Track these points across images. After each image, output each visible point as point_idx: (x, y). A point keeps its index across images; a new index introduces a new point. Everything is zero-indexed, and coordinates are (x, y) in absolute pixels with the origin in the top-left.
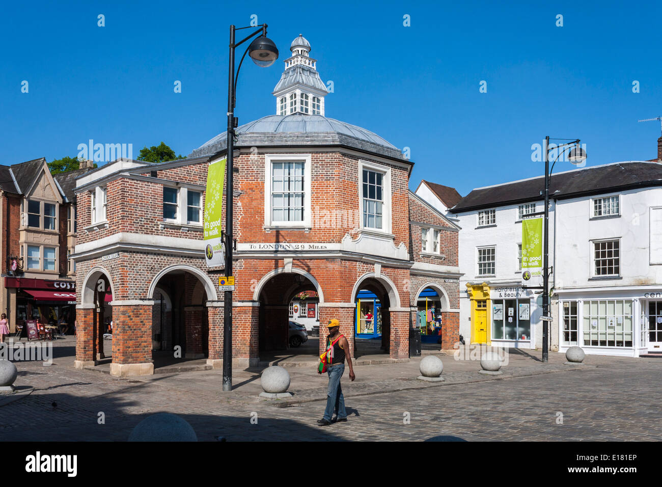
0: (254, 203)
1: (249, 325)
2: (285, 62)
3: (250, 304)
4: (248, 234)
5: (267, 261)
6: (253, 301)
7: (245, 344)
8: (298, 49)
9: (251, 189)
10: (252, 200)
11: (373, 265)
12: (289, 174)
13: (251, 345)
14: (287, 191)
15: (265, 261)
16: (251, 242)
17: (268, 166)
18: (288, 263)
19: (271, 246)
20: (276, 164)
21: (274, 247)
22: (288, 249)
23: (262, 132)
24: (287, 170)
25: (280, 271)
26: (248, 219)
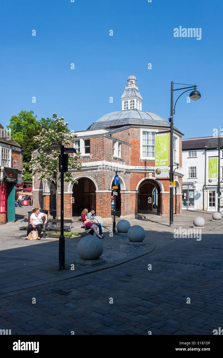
0: (136, 149)
1: (134, 201)
2: (126, 85)
3: (135, 192)
4: (134, 162)
5: (142, 174)
6: (136, 191)
7: (133, 209)
9: (135, 143)
10: (135, 147)
11: (176, 176)
12: (148, 137)
13: (135, 210)
14: (147, 144)
15: (141, 174)
16: (135, 165)
17: (141, 133)
18: (151, 175)
19: (143, 168)
20: (144, 133)
21: (144, 168)
22: (150, 169)
23: (138, 118)
24: (147, 135)
25: (147, 178)
26: (133, 155)
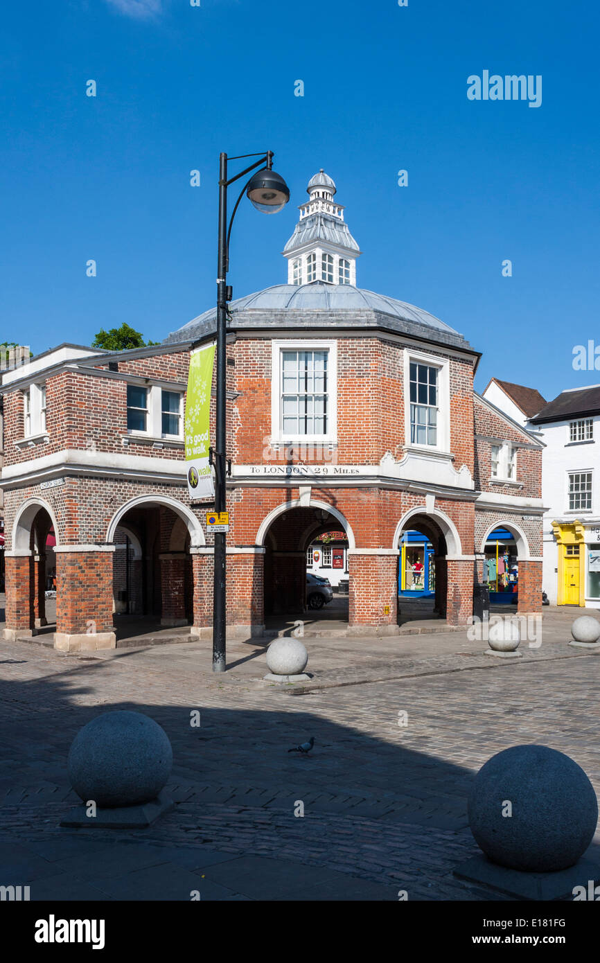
0: (257, 409)
1: (249, 579)
2: (299, 208)
3: (252, 550)
4: (249, 453)
5: (275, 490)
6: (256, 546)
7: (244, 606)
8: (318, 190)
9: (253, 389)
10: (254, 405)
11: (424, 496)
12: (306, 369)
13: (253, 608)
14: (303, 393)
15: (271, 490)
16: (252, 464)
17: (276, 356)
18: (305, 493)
19: (282, 470)
20: (288, 354)
21: (285, 471)
22: (305, 473)
23: (268, 307)
24: (303, 363)
25: (293, 504)
26: (247, 431)
